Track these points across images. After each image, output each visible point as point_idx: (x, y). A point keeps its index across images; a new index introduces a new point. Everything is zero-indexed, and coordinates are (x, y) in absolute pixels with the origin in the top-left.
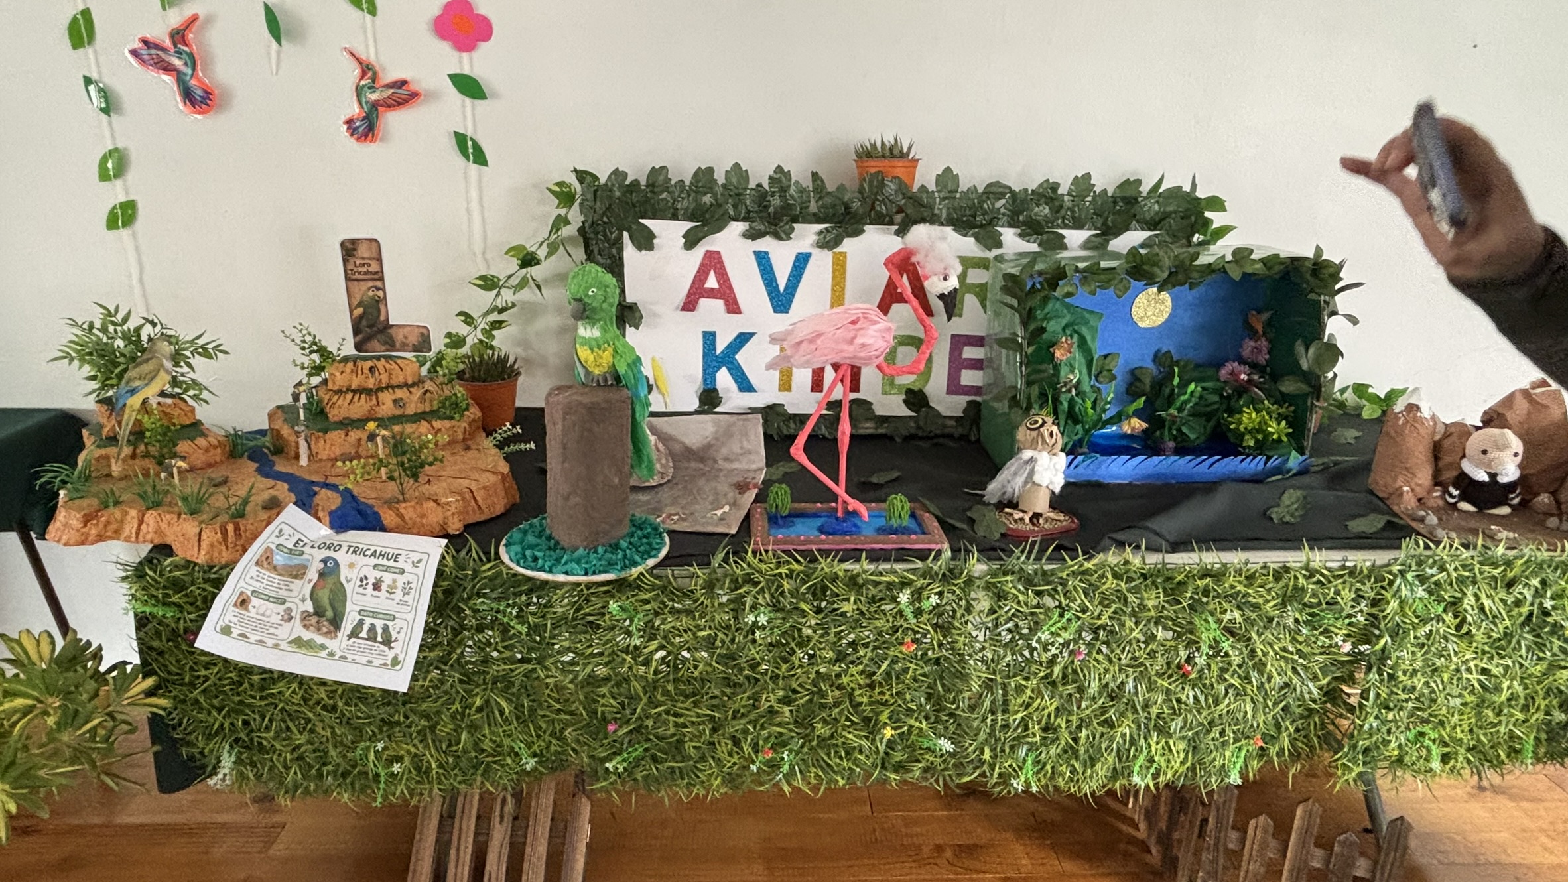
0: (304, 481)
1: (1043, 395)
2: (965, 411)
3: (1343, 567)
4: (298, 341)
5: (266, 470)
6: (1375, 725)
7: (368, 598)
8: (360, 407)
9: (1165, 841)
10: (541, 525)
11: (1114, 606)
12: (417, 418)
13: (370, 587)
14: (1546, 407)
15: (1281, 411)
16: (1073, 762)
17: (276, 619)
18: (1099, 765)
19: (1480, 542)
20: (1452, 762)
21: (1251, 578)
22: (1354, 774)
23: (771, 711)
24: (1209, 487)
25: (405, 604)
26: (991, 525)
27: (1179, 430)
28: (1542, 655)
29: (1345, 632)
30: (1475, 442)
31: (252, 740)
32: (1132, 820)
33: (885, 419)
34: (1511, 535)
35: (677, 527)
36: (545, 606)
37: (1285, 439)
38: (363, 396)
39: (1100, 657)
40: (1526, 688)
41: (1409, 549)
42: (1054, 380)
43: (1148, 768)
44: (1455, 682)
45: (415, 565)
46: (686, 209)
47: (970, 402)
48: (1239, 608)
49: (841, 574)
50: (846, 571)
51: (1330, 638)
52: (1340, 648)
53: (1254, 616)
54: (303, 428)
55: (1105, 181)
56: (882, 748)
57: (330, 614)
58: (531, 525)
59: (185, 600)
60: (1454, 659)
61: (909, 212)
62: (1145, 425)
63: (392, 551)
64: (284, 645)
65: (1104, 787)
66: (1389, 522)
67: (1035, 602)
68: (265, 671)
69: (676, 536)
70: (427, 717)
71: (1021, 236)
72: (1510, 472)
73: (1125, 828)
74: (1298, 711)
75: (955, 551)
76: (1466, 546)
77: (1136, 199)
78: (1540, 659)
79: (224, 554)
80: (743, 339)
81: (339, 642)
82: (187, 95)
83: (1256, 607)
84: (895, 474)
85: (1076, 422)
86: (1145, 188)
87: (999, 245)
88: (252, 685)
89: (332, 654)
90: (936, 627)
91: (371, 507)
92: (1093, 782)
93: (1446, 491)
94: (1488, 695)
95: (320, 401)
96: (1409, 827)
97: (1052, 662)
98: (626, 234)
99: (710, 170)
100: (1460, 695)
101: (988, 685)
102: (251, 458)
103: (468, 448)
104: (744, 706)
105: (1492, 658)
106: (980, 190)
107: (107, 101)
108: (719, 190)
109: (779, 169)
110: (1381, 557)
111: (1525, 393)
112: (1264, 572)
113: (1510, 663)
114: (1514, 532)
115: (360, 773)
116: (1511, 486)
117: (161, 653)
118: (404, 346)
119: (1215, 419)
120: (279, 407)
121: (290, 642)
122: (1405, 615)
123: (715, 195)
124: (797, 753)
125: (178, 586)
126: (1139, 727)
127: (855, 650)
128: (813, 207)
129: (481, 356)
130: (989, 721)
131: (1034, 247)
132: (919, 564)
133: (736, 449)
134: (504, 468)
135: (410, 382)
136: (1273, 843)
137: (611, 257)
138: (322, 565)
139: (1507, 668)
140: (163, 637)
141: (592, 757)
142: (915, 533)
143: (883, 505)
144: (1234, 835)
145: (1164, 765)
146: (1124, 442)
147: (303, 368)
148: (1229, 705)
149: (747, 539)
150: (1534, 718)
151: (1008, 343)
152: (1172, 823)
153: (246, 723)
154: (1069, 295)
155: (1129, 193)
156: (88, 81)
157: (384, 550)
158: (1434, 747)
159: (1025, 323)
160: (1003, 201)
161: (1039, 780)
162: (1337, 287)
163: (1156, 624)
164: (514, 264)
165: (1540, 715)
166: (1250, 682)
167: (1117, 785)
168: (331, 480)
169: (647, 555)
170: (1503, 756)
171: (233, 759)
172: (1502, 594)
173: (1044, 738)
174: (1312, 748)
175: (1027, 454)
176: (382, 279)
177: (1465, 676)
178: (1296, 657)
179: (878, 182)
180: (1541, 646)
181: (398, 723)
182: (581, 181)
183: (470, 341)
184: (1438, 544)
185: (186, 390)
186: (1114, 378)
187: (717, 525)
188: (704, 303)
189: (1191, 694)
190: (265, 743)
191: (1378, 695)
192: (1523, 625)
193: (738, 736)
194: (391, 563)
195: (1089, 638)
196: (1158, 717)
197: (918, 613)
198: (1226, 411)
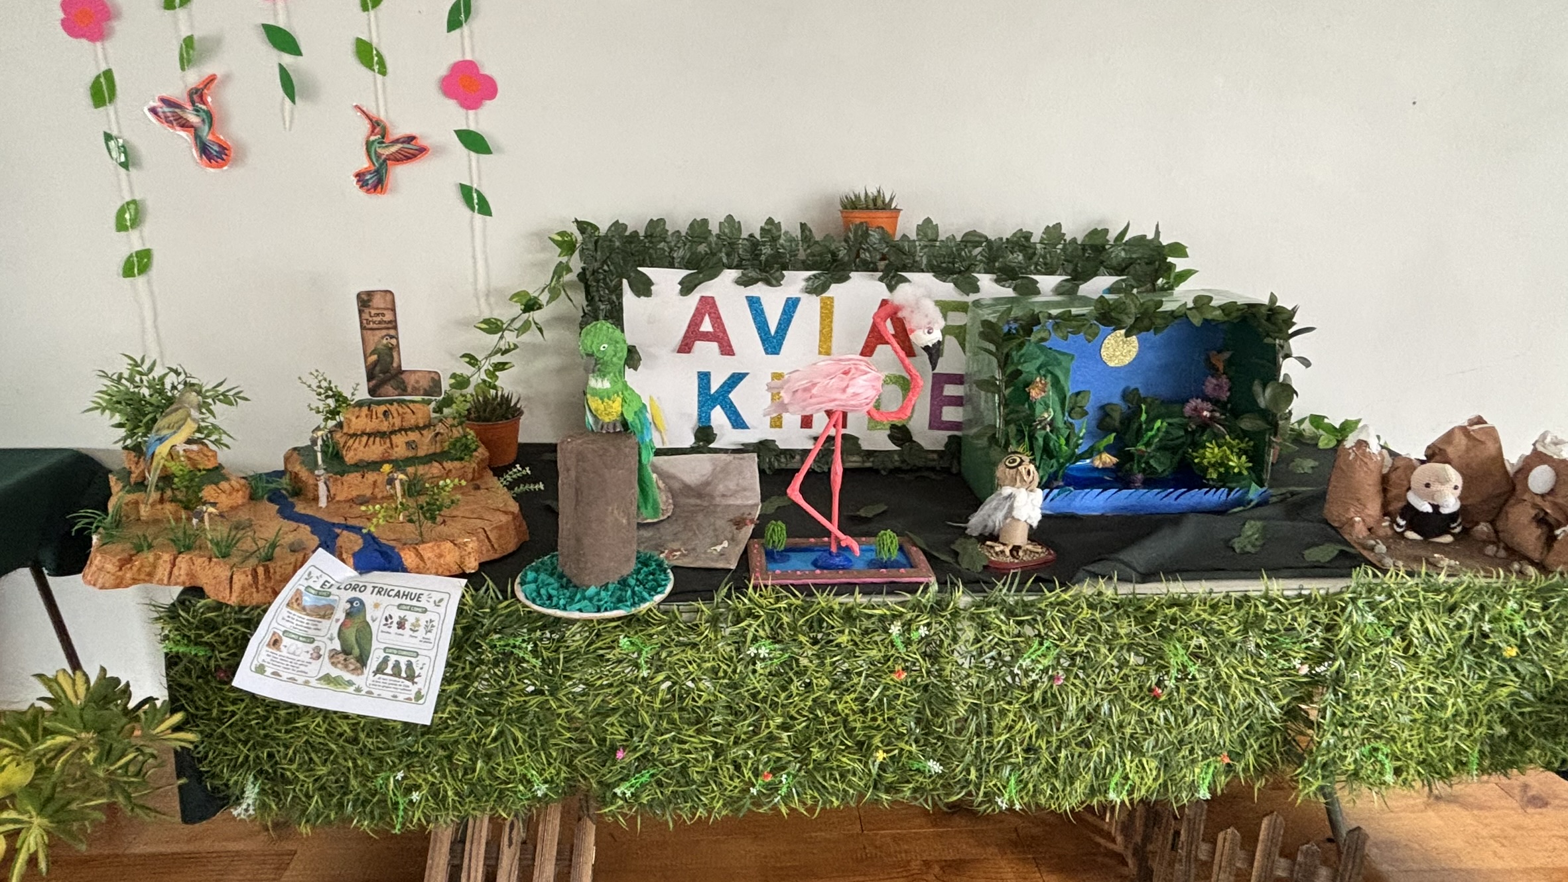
0: (327, 523)
1: (1020, 432)
2: (946, 445)
3: (1300, 596)
4: (314, 387)
5: (287, 513)
6: (1332, 741)
7: (392, 636)
8: (375, 450)
9: (1141, 855)
10: (552, 563)
11: (1089, 635)
12: (429, 459)
13: (395, 625)
14: (1482, 443)
15: (1242, 445)
16: (1053, 780)
17: (307, 658)
18: (1077, 784)
19: (1424, 570)
20: (1404, 775)
21: (1214, 607)
22: (1313, 788)
23: (772, 738)
24: (1174, 519)
25: (427, 640)
26: (975, 557)
27: (1147, 463)
28: (1482, 674)
29: (1303, 655)
30: (1420, 475)
31: (275, 772)
32: (1109, 833)
33: (870, 454)
34: (1453, 562)
35: (679, 563)
36: (558, 641)
37: (1245, 473)
38: (378, 439)
39: (1077, 682)
40: (1469, 704)
41: (1361, 577)
42: (1030, 419)
43: (1123, 785)
44: (1404, 700)
45: (437, 604)
46: (683, 258)
47: (950, 437)
48: (1204, 634)
49: (836, 607)
50: (841, 604)
51: (1288, 661)
52: (1298, 671)
53: (1218, 642)
54: (322, 472)
55: (1074, 229)
56: (874, 771)
57: (356, 651)
58: (542, 563)
59: (217, 639)
60: (1403, 678)
61: (892, 259)
62: (1115, 460)
63: (414, 591)
64: (314, 682)
65: (1082, 803)
66: (1342, 552)
67: (1016, 632)
68: (291, 706)
69: (679, 571)
70: (443, 747)
71: (997, 281)
72: (1450, 504)
73: (1102, 841)
74: (1261, 729)
75: (942, 583)
76: (1411, 574)
77: (1103, 247)
78: (1480, 678)
79: (255, 595)
80: (736, 379)
81: (365, 679)
82: (204, 149)
83: (1220, 633)
84: (883, 508)
85: (1051, 456)
86: (1112, 236)
87: (976, 289)
88: (277, 719)
89: (358, 690)
90: (924, 655)
91: (393, 548)
92: (1073, 799)
93: (1394, 521)
94: (1434, 712)
95: (336, 444)
96: (1366, 836)
97: (1033, 686)
98: (625, 281)
99: (705, 222)
100: (1410, 713)
101: (974, 710)
102: (270, 500)
103: (477, 488)
104: (745, 733)
105: (1437, 677)
106: (959, 239)
107: (126, 156)
108: (713, 239)
109: (770, 221)
110: (1332, 585)
111: (1463, 429)
112: (1227, 601)
113: (1453, 682)
114: (1456, 559)
115: (379, 801)
116: (1453, 517)
117: (190, 690)
118: (415, 391)
119: (1180, 452)
120: (295, 449)
121: (319, 679)
122: (1356, 639)
123: (709, 245)
124: (795, 776)
125: (210, 625)
126: (1114, 746)
127: (850, 679)
128: (802, 255)
129: (485, 397)
130: (974, 743)
131: (1008, 292)
132: (909, 597)
133: (732, 485)
134: (514, 507)
135: (421, 425)
136: (1241, 854)
137: (611, 302)
138: (348, 606)
139: (1451, 687)
140: (194, 676)
141: (600, 783)
142: (904, 566)
143: (872, 539)
144: (1204, 847)
145: (1138, 781)
146: (1096, 474)
147: (318, 412)
148: (1197, 725)
149: (746, 574)
150: (1477, 732)
151: (988, 385)
152: (1147, 839)
153: (271, 756)
154: (1043, 340)
155: (1098, 242)
156: (108, 137)
157: (407, 590)
158: (1386, 761)
159: (1003, 366)
160: (980, 249)
161: (1022, 798)
162: (1290, 331)
163: (1129, 651)
164: (517, 309)
165: (1483, 730)
166: (1216, 703)
167: (1095, 802)
168: (351, 522)
169: (654, 590)
170: (1451, 768)
171: (257, 790)
172: (1445, 619)
173: (1026, 759)
174: (1275, 763)
175: (1007, 490)
176: (395, 328)
177: (1413, 694)
178: (1258, 679)
179: (863, 233)
180: (1481, 666)
181: (416, 753)
182: (582, 231)
183: (475, 380)
184: (1385, 572)
185: (208, 435)
186: (1086, 413)
187: (717, 561)
188: (699, 345)
189: (1162, 714)
190: (288, 773)
191: (1334, 714)
192: (1464, 646)
193: (740, 761)
194: (414, 603)
195: (1066, 665)
196: (1132, 736)
197: (908, 643)
198: (1189, 446)
